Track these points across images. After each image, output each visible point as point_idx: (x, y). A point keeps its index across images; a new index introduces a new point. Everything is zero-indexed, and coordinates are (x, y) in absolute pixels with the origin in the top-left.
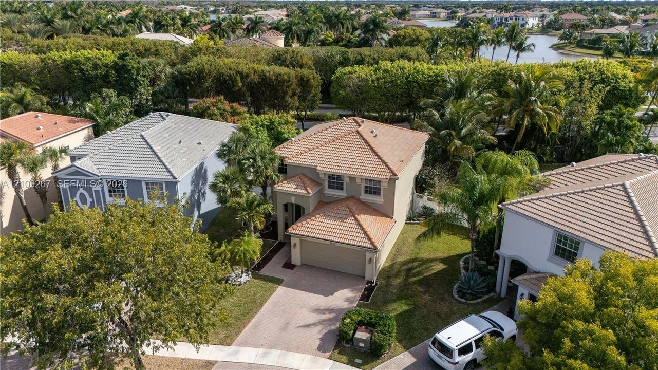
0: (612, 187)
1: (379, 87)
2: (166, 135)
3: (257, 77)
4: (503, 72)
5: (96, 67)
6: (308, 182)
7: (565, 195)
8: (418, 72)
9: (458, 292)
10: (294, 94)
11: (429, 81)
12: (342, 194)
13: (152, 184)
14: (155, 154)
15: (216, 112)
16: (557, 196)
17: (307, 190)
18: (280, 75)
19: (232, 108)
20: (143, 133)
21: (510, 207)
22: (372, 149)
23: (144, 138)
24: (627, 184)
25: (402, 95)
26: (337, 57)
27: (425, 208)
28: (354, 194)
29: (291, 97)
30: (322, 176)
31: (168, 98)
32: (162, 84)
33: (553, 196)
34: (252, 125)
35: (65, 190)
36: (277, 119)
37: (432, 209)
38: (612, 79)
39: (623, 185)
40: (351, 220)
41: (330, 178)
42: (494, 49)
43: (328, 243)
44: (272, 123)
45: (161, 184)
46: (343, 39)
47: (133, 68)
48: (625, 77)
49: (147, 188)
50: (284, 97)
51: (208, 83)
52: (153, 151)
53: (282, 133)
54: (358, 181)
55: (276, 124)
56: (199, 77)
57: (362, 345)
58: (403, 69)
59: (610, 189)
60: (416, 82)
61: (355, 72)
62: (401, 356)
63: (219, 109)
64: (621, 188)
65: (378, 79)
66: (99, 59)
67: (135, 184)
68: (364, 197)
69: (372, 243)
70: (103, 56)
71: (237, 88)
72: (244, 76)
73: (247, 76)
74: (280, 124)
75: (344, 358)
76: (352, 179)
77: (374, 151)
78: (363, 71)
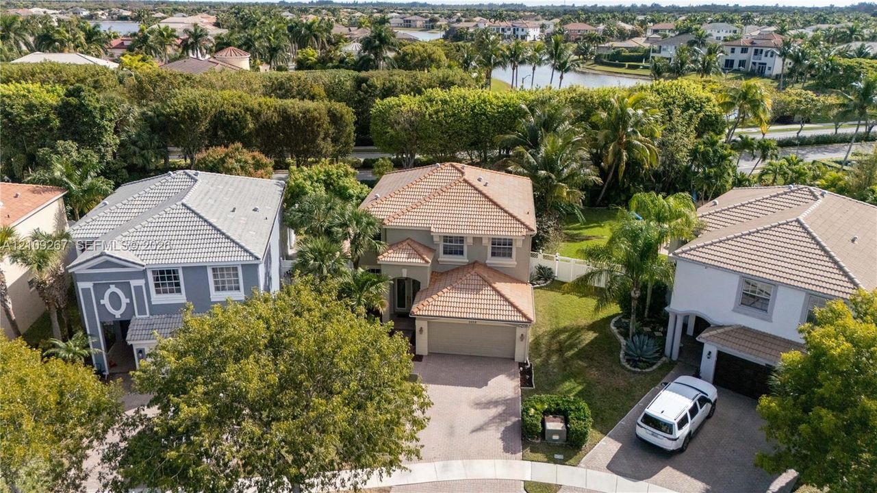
0: (787, 223)
1: (440, 123)
2: (211, 201)
3: (275, 115)
4: (582, 99)
5: (30, 108)
6: (421, 250)
7: (740, 237)
9: (628, 361)
11: (498, 112)
12: (462, 260)
13: (222, 269)
14: (215, 228)
15: (237, 165)
16: (731, 239)
17: (423, 259)
18: (308, 111)
19: (254, 158)
20: (184, 201)
21: (683, 255)
22: (491, 200)
23: (188, 208)
24: (801, 218)
25: (468, 132)
26: (348, 83)
27: (541, 268)
28: (476, 258)
30: (436, 239)
31: (142, 149)
32: (133, 132)
33: (728, 240)
34: (305, 180)
35: (86, 291)
36: (335, 171)
37: (550, 269)
38: (697, 103)
39: (798, 221)
40: (487, 291)
41: (445, 241)
42: (534, 69)
43: (467, 322)
44: (328, 175)
45: (235, 269)
46: (331, 59)
47: (95, 108)
48: (709, 100)
49: (215, 276)
50: (313, 141)
51: (204, 126)
52: (210, 224)
53: (346, 189)
54: (485, 242)
55: (334, 177)
56: (190, 118)
57: (556, 437)
58: (465, 98)
59: (785, 226)
60: (484, 114)
61: (404, 104)
62: (602, 442)
63: (238, 161)
64: (796, 224)
65: (436, 112)
66: (24, 96)
67: (196, 272)
68: (491, 261)
69: (524, 316)
70: (29, 92)
71: (247, 131)
72: (256, 115)
73: (259, 113)
74: (339, 177)
75: (540, 456)
76: (478, 240)
77: (495, 204)
78: (409, 102)
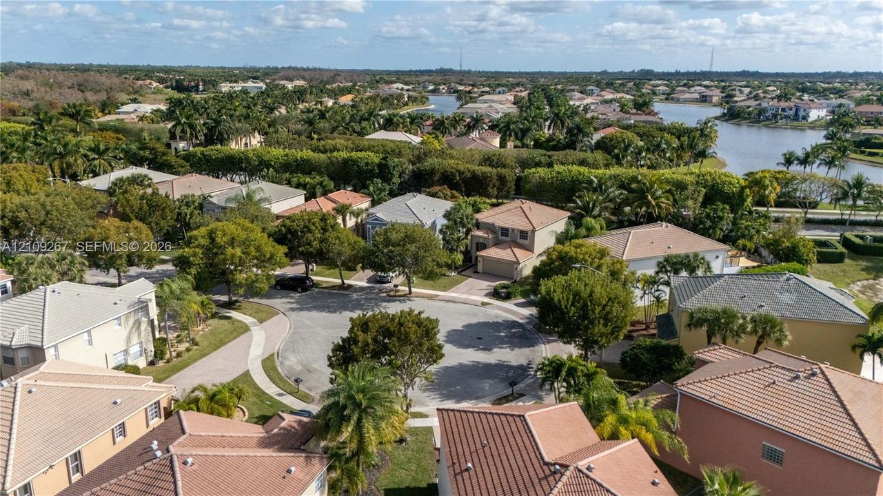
1: (552, 183)
2: (417, 205)
3: (469, 174)
5: (367, 164)
6: (490, 232)
8: (580, 174)
10: (494, 186)
12: (507, 238)
14: (414, 213)
15: (442, 195)
17: (488, 235)
18: (485, 173)
19: (452, 193)
20: (407, 203)
23: (407, 205)
28: (513, 238)
29: (492, 188)
30: (497, 229)
31: (409, 186)
32: (407, 177)
35: (369, 228)
36: (479, 201)
39: (630, 232)
40: (509, 250)
41: (502, 230)
43: (497, 260)
44: (475, 202)
47: (391, 166)
50: (486, 188)
51: (437, 177)
53: (480, 208)
54: (516, 231)
55: (478, 203)
56: (431, 173)
57: (503, 294)
58: (570, 171)
60: (578, 181)
63: (444, 193)
65: (552, 178)
66: (366, 158)
68: (519, 240)
69: (517, 259)
70: (369, 157)
71: (455, 181)
72: (461, 173)
73: (463, 173)
74: (480, 203)
75: (494, 298)
76: (513, 230)
77: (527, 217)
78: (542, 172)
